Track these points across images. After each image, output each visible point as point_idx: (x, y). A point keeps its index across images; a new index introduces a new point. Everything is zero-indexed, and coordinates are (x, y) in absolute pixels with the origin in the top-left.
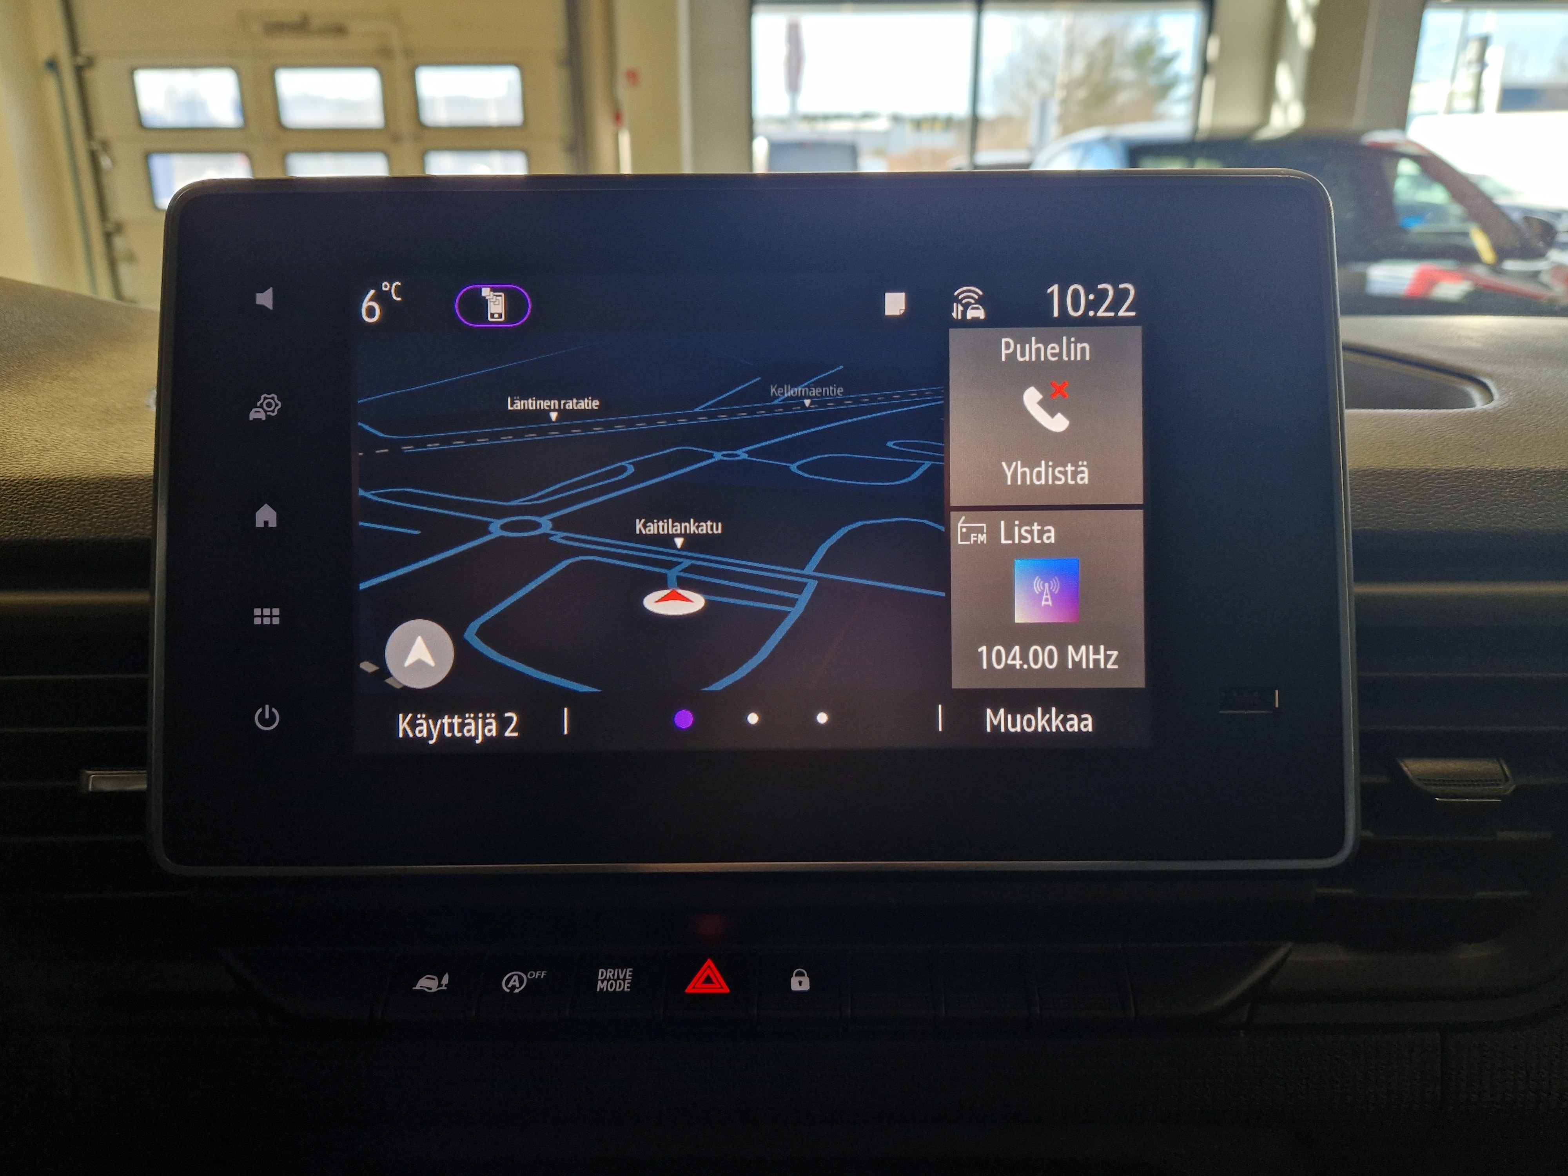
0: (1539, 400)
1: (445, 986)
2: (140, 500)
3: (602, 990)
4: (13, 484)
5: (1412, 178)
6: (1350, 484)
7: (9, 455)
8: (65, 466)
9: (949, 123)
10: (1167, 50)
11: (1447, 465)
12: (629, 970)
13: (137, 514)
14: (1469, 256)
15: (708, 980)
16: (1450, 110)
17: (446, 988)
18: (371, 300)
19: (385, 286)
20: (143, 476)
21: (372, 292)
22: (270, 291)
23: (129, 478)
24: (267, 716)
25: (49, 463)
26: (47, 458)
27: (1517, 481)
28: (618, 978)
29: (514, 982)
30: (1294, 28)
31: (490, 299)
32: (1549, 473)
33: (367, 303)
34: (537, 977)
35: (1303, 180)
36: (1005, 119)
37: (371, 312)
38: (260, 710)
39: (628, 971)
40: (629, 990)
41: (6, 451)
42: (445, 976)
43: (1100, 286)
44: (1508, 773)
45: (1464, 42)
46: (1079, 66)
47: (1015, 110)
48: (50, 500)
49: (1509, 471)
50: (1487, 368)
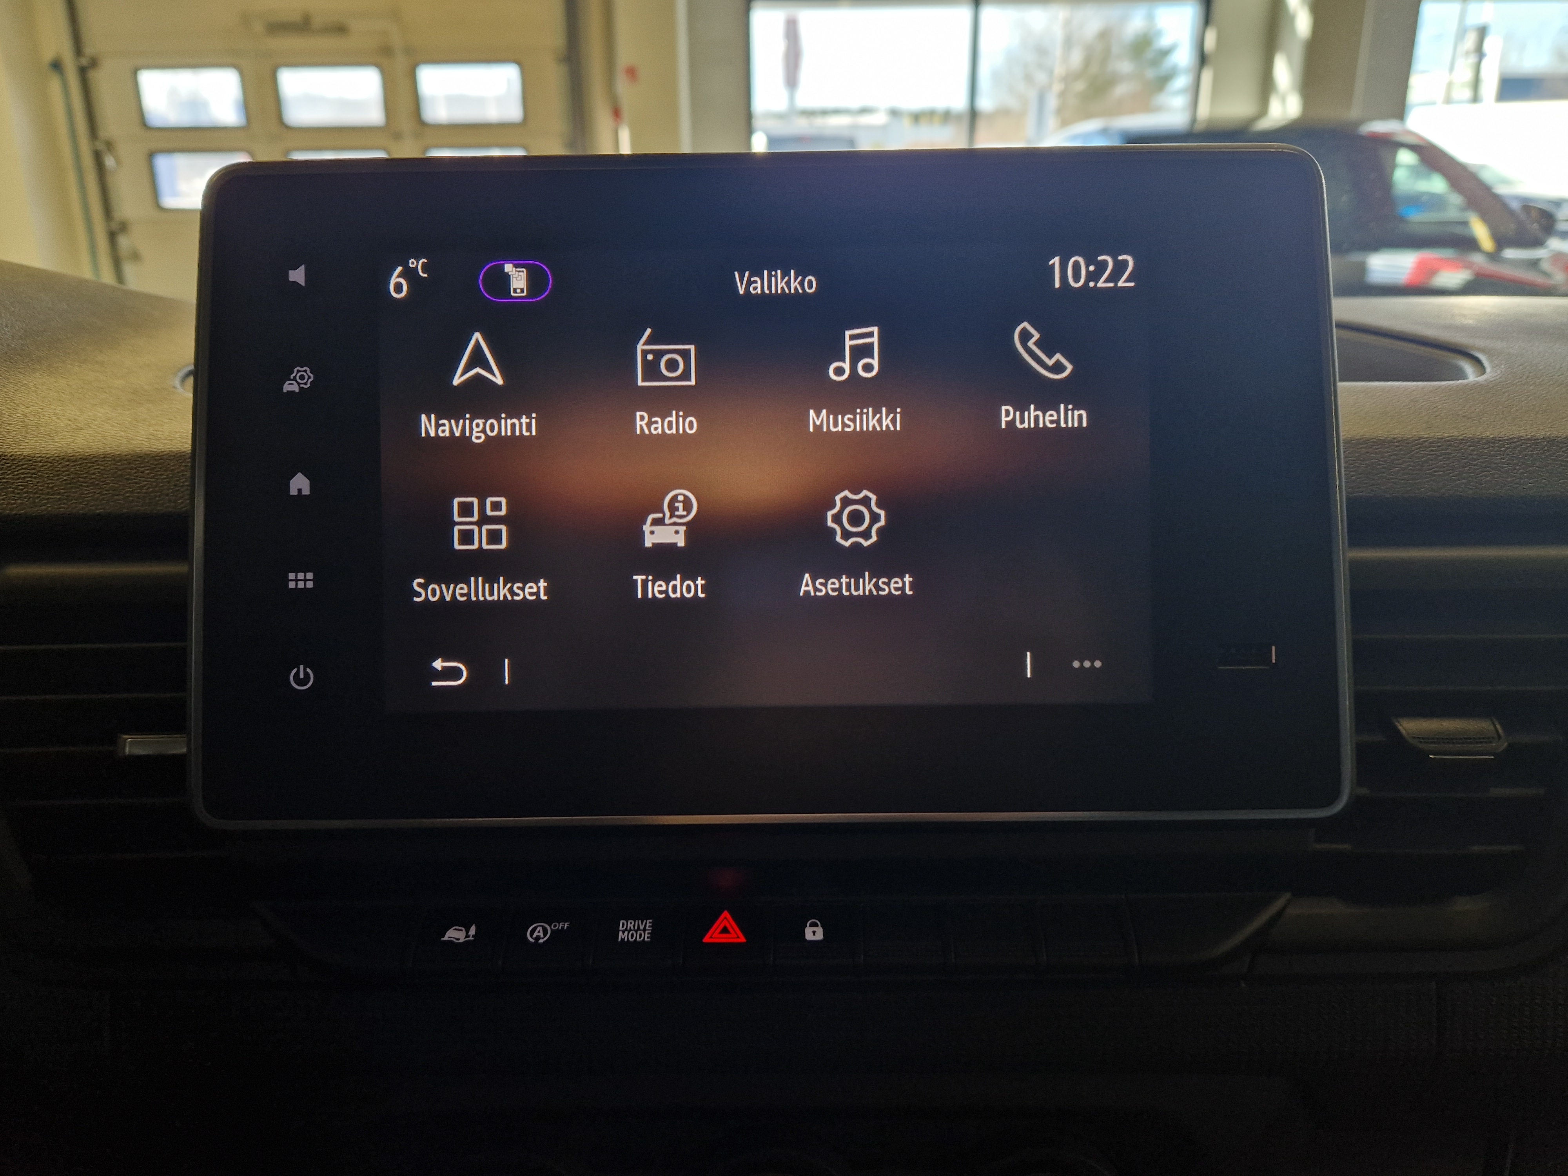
0: (1530, 373)
1: (472, 937)
2: (171, 475)
3: (623, 940)
4: (50, 460)
5: (1411, 168)
6: (1344, 452)
7: (44, 433)
8: (99, 443)
9: (947, 116)
10: (1164, 42)
11: (1439, 434)
12: (648, 921)
13: (168, 489)
14: (1469, 244)
15: (725, 930)
16: (1448, 100)
17: (473, 939)
18: (399, 276)
19: (412, 263)
20: (174, 453)
21: (400, 269)
22: (302, 269)
23: (159, 455)
24: (302, 676)
25: (83, 441)
26: (81, 436)
27: (1508, 448)
28: (639, 929)
29: (539, 932)
30: (1292, 19)
31: (512, 275)
32: (1539, 441)
33: (395, 279)
34: (560, 928)
35: (1296, 154)
36: (1003, 112)
37: (398, 288)
38: (295, 670)
39: (648, 923)
40: (649, 940)
41: (41, 430)
42: (472, 927)
43: (1100, 258)
44: (1500, 731)
45: (1462, 33)
46: (1076, 58)
47: (1012, 103)
48: (85, 475)
49: (1500, 439)
50: (1480, 343)
